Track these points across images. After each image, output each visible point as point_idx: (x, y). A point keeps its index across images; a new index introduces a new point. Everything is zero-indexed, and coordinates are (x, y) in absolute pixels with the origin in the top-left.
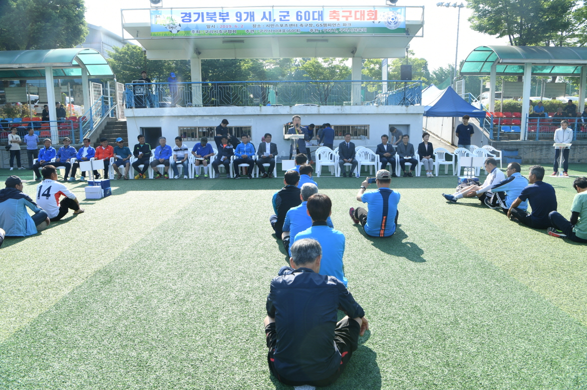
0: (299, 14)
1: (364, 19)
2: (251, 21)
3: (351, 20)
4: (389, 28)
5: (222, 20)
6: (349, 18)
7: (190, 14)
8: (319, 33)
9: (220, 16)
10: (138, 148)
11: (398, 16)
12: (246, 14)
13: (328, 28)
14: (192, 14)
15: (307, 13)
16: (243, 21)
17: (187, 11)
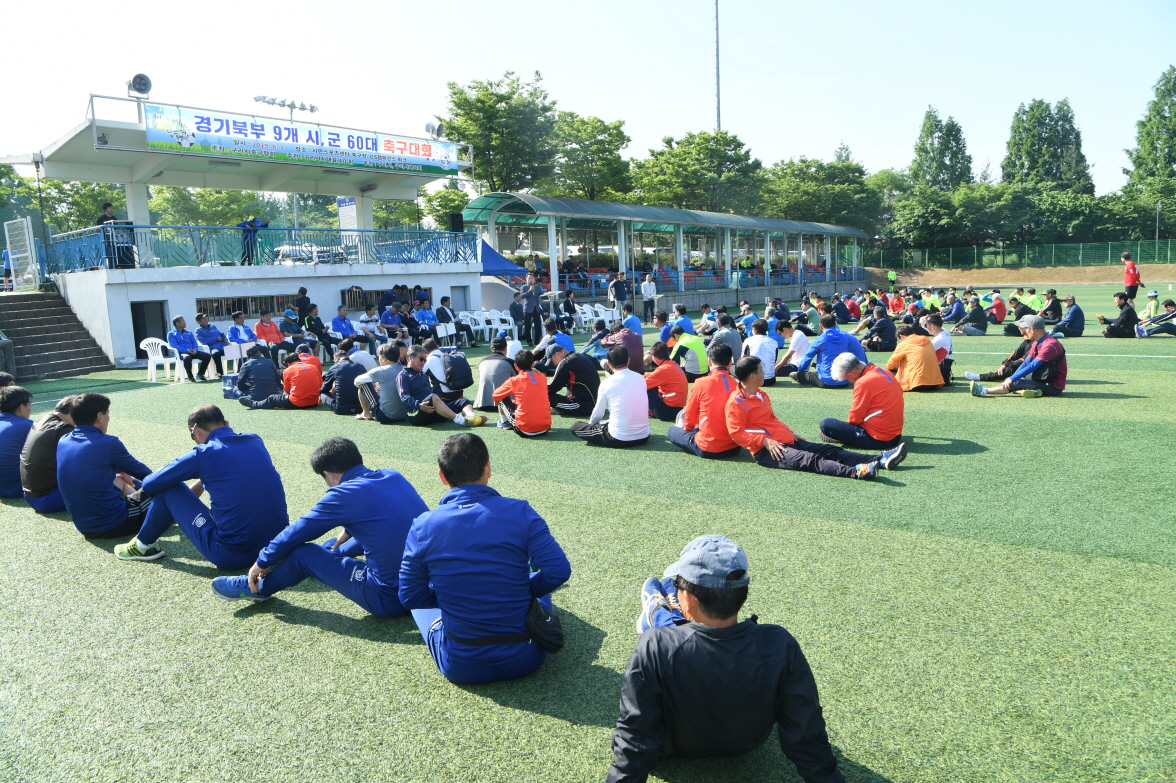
0: (351, 139)
1: (419, 155)
2: (293, 141)
3: (406, 154)
4: (442, 167)
5: (255, 136)
6: (404, 152)
7: (208, 119)
8: (374, 167)
9: (252, 128)
11: (450, 154)
12: (287, 131)
13: (383, 161)
14: (212, 121)
15: (360, 140)
16: (283, 140)
17: (205, 115)
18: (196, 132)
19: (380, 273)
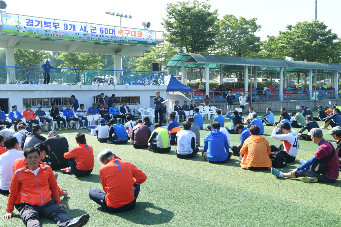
0: (102, 29)
1: (136, 36)
2: (73, 30)
3: (130, 36)
4: (148, 42)
5: (55, 28)
6: (128, 35)
7: (32, 21)
8: (113, 42)
9: (53, 25)
10: (54, 112)
11: (152, 36)
12: (70, 26)
13: (118, 39)
14: (34, 21)
15: (106, 29)
16: (68, 30)
17: (31, 19)
18: (26, 26)
19: (113, 89)
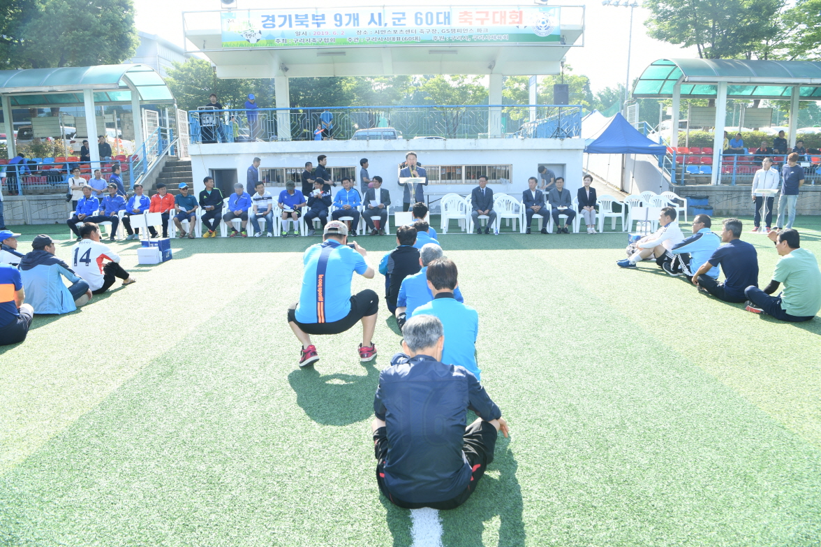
0: (419, 15)
1: (505, 23)
2: (354, 25)
3: (489, 24)
4: (538, 35)
5: (316, 25)
6: (485, 21)
7: (273, 16)
8: (445, 42)
9: (313, 19)
10: (205, 197)
11: (550, 18)
12: (348, 17)
13: (457, 35)
14: (276, 18)
15: (429, 15)
16: (343, 27)
17: (270, 13)
18: (262, 29)
